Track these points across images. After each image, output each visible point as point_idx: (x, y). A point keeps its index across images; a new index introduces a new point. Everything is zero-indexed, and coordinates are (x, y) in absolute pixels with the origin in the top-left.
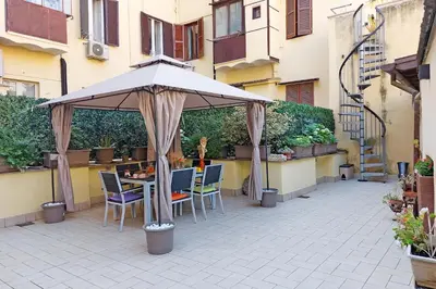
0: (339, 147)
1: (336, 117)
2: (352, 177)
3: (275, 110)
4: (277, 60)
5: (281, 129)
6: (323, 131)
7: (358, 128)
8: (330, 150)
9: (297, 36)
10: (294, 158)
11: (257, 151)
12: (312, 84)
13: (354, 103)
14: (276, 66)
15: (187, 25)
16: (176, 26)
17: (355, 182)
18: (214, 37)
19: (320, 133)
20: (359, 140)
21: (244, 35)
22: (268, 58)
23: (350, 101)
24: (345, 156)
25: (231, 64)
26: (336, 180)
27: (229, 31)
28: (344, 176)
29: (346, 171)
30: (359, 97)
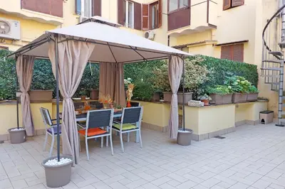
0: (260, 96)
1: (259, 71)
2: (270, 122)
3: (197, 63)
4: (215, 27)
5: (200, 79)
6: (243, 82)
7: (278, 81)
8: (250, 98)
9: (231, 7)
10: (211, 104)
11: (175, 96)
12: (243, 45)
13: (276, 60)
14: (214, 32)
15: (151, 5)
16: (144, 5)
17: (273, 127)
18: (168, 11)
19: (240, 83)
20: (278, 91)
21: (189, 8)
22: (207, 25)
23: (271, 57)
24: (266, 103)
25: (179, 31)
26: (255, 123)
27: (179, 6)
28: (263, 121)
29: (265, 116)
30: (279, 54)
